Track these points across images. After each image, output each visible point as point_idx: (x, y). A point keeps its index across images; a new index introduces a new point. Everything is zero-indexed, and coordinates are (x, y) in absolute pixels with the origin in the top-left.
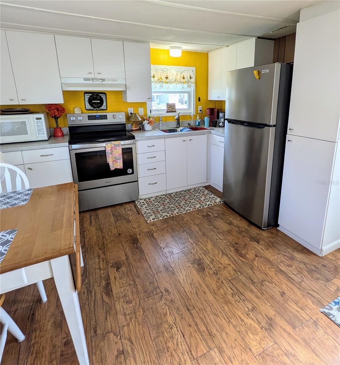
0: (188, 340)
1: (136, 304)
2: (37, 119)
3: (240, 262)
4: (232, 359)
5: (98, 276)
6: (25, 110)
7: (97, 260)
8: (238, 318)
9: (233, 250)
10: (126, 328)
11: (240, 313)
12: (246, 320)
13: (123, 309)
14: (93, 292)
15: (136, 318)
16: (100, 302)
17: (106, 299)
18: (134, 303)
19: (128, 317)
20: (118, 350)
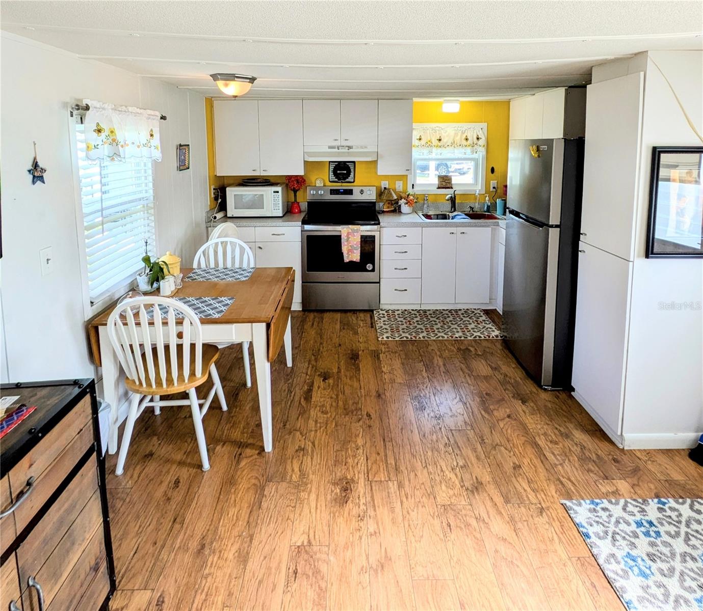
0: (369, 464)
1: (331, 416)
2: (275, 192)
3: (479, 416)
4: (409, 497)
5: (302, 379)
6: (266, 182)
7: (306, 364)
8: (439, 467)
9: (478, 400)
10: (313, 433)
11: (443, 464)
12: (447, 472)
13: (317, 416)
14: (293, 393)
15: (326, 428)
16: (296, 404)
17: (303, 402)
18: (329, 415)
19: (318, 425)
20: (299, 447)
